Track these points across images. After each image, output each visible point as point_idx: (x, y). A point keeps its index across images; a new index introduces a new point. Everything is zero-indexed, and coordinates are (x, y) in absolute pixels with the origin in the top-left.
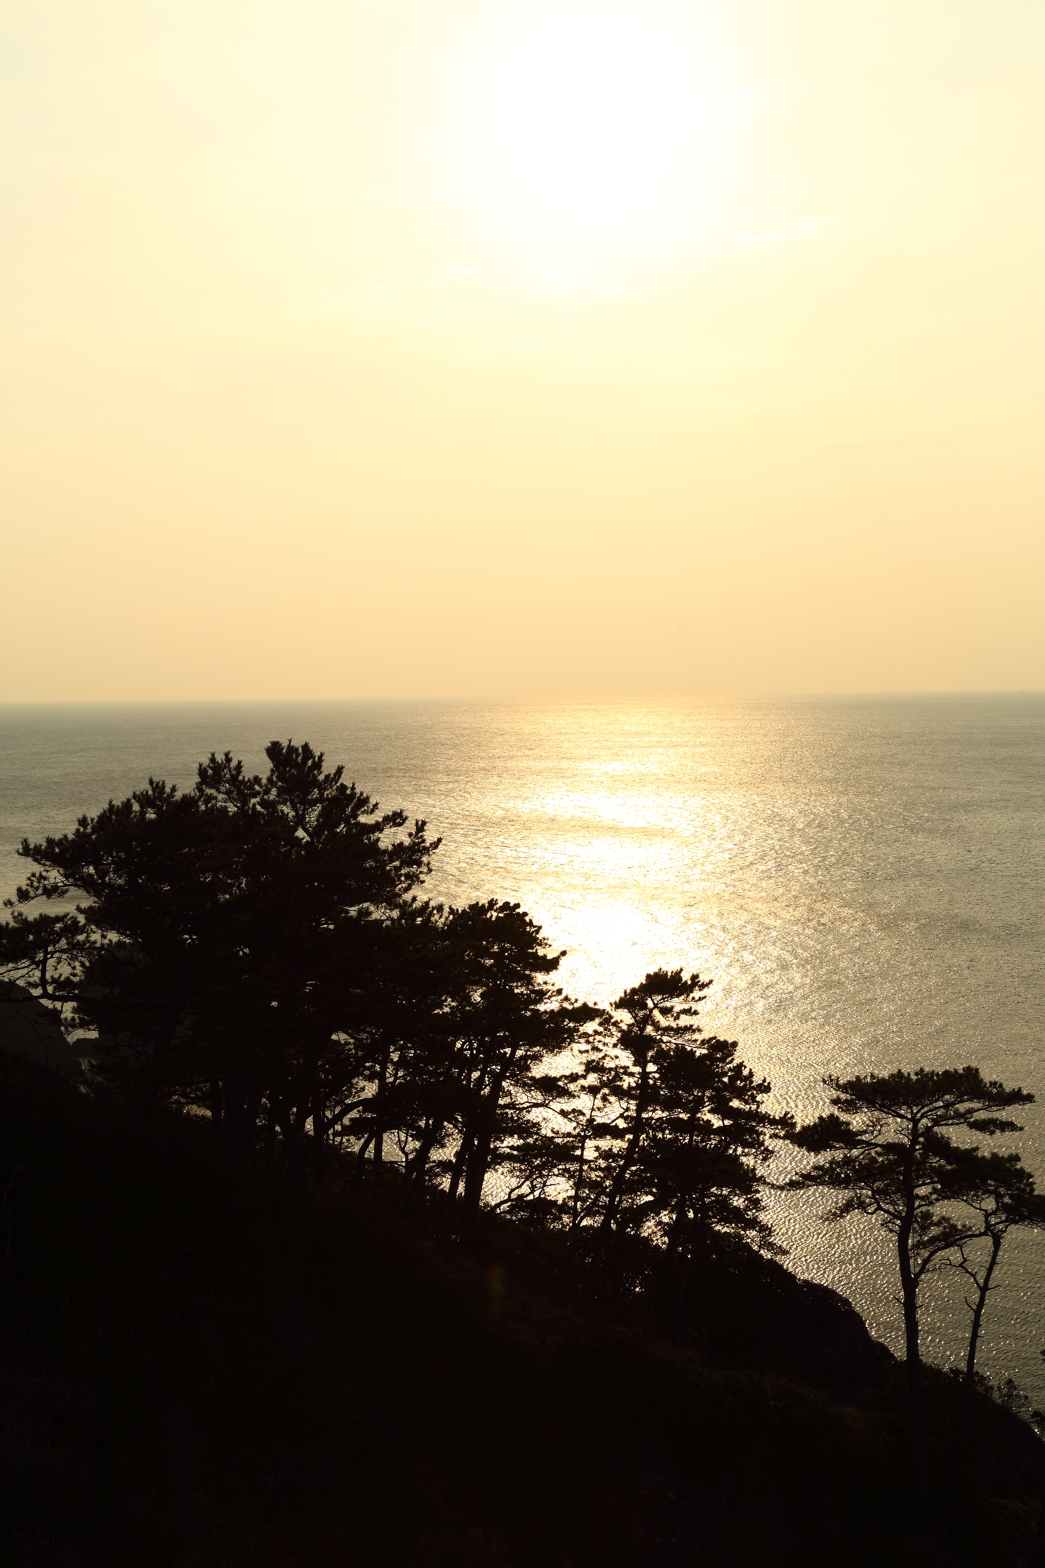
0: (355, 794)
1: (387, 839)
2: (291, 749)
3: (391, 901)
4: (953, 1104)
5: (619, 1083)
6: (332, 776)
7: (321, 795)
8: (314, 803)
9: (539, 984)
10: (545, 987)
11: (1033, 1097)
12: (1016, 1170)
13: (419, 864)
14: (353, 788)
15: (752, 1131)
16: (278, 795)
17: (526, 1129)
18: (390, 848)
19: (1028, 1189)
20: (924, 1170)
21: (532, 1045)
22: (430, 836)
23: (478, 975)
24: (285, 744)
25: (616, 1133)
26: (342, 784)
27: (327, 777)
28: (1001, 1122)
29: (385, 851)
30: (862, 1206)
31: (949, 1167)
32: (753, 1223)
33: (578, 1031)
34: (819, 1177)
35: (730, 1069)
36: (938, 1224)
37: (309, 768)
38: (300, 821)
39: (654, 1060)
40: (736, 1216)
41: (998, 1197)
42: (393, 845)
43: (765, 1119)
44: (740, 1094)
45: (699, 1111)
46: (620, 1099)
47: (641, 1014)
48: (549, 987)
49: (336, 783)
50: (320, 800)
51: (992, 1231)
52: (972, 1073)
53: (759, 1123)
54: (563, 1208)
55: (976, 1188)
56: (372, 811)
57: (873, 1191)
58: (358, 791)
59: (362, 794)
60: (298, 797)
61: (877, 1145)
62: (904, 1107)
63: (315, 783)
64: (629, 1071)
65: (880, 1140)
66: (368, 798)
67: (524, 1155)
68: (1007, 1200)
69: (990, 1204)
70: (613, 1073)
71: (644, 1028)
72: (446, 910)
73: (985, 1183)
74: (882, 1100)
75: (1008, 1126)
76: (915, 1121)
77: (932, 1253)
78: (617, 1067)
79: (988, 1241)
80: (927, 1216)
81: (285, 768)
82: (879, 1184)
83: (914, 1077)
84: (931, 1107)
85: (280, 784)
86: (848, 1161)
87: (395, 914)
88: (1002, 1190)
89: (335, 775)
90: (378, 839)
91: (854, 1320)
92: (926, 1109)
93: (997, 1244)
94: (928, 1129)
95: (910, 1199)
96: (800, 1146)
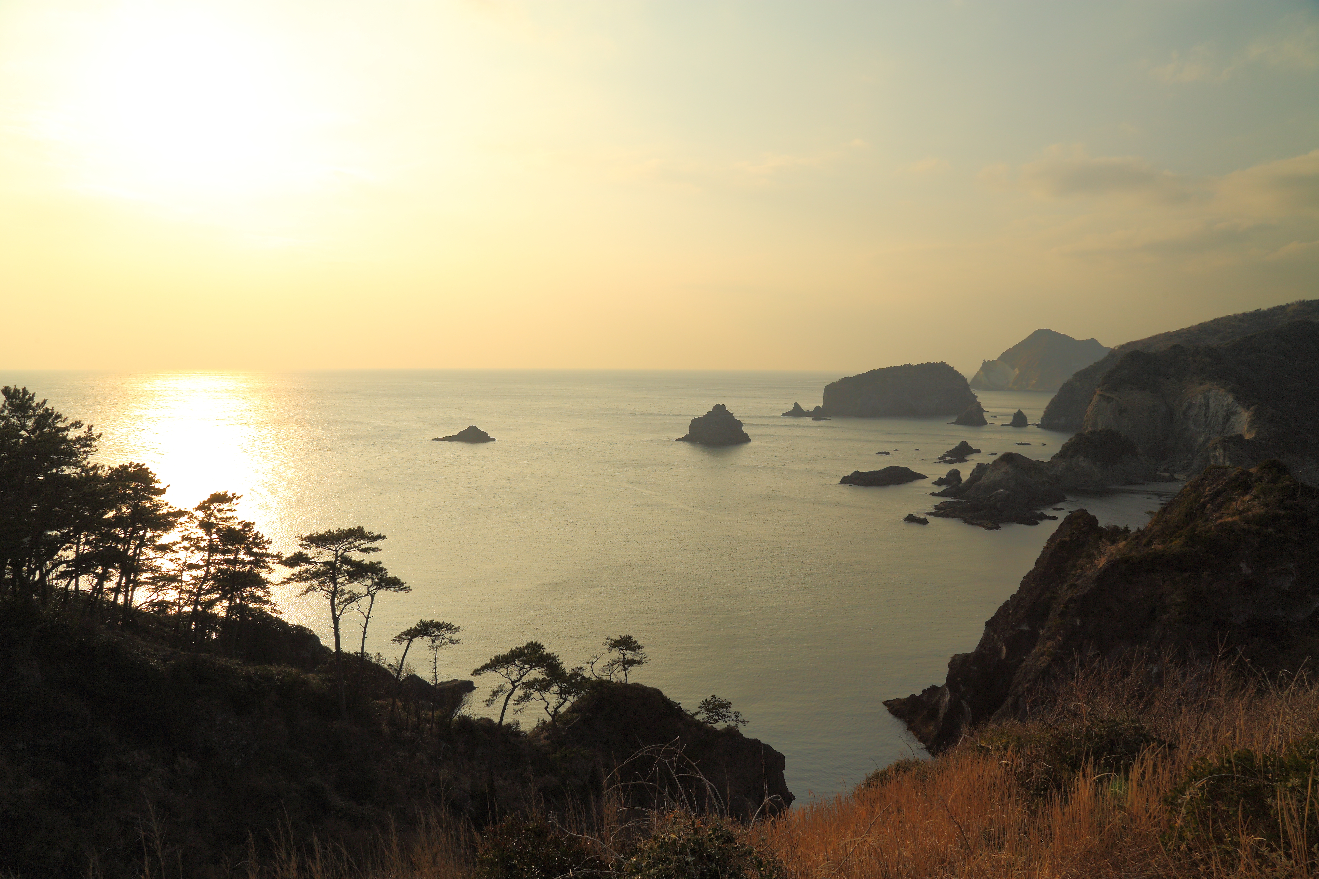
0: (54, 412)
1: (72, 434)
2: (16, 391)
3: (76, 465)
4: (352, 543)
5: (198, 545)
6: (40, 404)
7: (34, 413)
8: (30, 417)
9: (156, 501)
10: (159, 502)
11: (386, 537)
12: (380, 568)
13: (90, 446)
14: (52, 410)
15: (264, 561)
16: (9, 413)
17: (154, 570)
18: (74, 439)
19: (385, 575)
20: (340, 571)
21: (156, 530)
22: (95, 432)
23: (124, 498)
24: (12, 388)
25: (198, 567)
26: (46, 408)
27: (38, 404)
28: (373, 548)
29: (71, 440)
30: (314, 589)
31: (352, 569)
32: (267, 602)
33: (177, 522)
34: (295, 578)
35: (253, 535)
36: (348, 593)
37: (27, 400)
38: (23, 427)
39: (216, 533)
40: (258, 599)
41: (373, 579)
42: (76, 437)
43: (268, 555)
44: (257, 545)
45: (238, 554)
46: (200, 552)
47: (208, 512)
48: (162, 502)
49: (43, 407)
50: (34, 416)
51: (370, 594)
52: (360, 529)
53: (267, 557)
54: (174, 604)
55: (363, 577)
56: (64, 421)
57: (319, 582)
58: (55, 411)
59: (57, 413)
60: (20, 414)
61: (320, 563)
62: (332, 545)
63: (30, 407)
64: (203, 539)
65: (321, 560)
66: (61, 415)
67: (154, 581)
68: (376, 580)
69: (369, 582)
70: (196, 540)
71: (210, 519)
72: (106, 468)
73: (367, 575)
74: (322, 543)
75: (376, 549)
76: (337, 551)
77: (345, 606)
78: (197, 537)
79: (369, 598)
80: (342, 591)
81: (12, 399)
82: (322, 579)
83: (335, 533)
84: (343, 544)
85: (10, 408)
86: (307, 571)
87: (79, 470)
88: (374, 576)
89: (42, 403)
90: (67, 434)
91: (315, 639)
92: (341, 546)
93: (372, 599)
94: (342, 554)
95: (335, 584)
96: (286, 566)
